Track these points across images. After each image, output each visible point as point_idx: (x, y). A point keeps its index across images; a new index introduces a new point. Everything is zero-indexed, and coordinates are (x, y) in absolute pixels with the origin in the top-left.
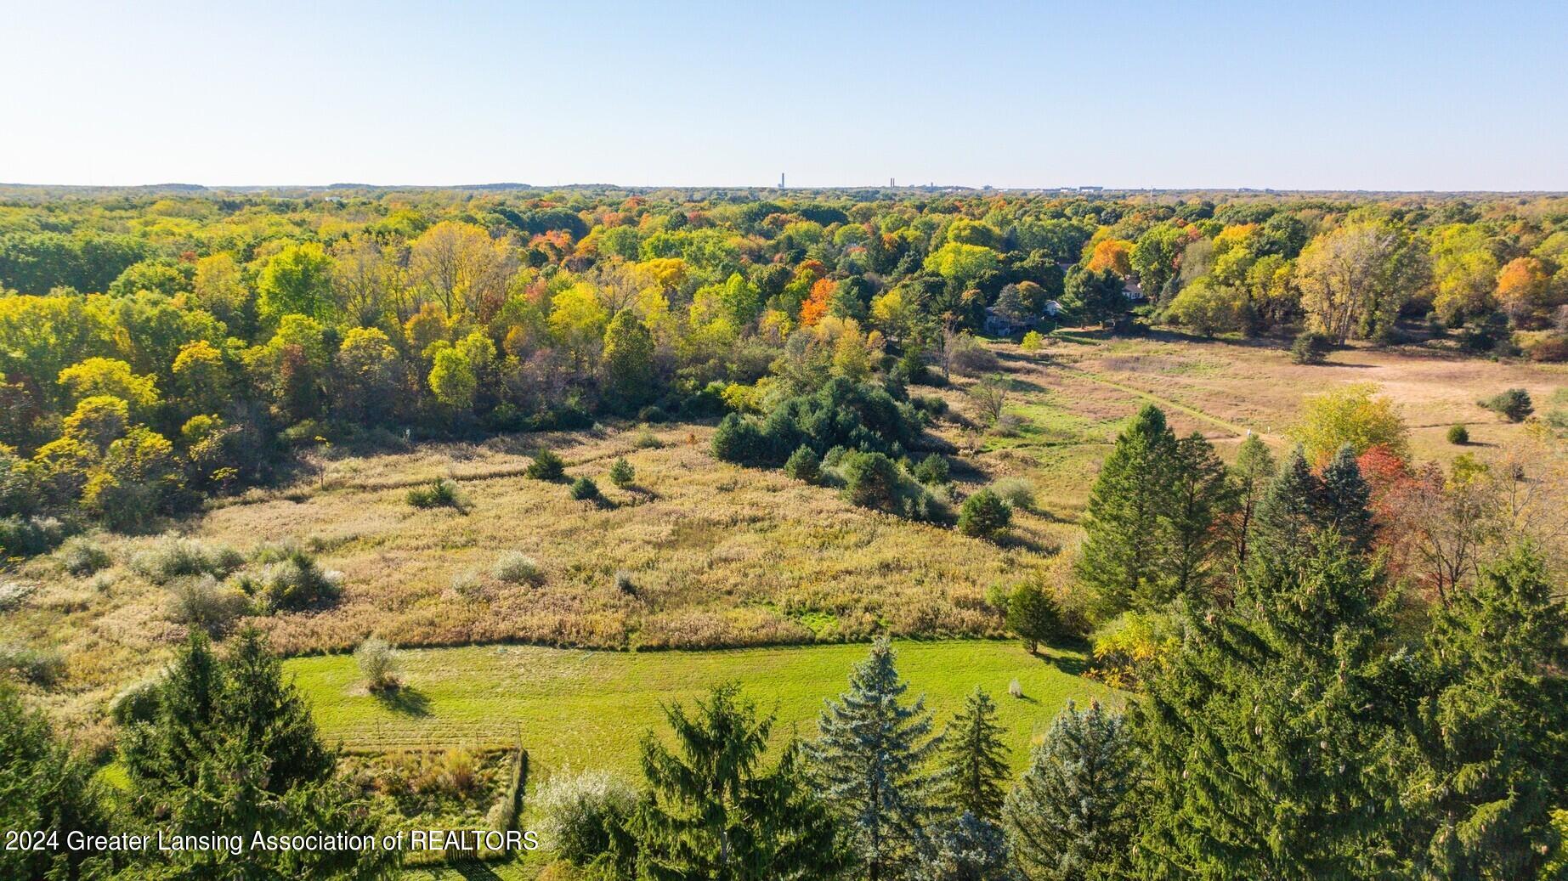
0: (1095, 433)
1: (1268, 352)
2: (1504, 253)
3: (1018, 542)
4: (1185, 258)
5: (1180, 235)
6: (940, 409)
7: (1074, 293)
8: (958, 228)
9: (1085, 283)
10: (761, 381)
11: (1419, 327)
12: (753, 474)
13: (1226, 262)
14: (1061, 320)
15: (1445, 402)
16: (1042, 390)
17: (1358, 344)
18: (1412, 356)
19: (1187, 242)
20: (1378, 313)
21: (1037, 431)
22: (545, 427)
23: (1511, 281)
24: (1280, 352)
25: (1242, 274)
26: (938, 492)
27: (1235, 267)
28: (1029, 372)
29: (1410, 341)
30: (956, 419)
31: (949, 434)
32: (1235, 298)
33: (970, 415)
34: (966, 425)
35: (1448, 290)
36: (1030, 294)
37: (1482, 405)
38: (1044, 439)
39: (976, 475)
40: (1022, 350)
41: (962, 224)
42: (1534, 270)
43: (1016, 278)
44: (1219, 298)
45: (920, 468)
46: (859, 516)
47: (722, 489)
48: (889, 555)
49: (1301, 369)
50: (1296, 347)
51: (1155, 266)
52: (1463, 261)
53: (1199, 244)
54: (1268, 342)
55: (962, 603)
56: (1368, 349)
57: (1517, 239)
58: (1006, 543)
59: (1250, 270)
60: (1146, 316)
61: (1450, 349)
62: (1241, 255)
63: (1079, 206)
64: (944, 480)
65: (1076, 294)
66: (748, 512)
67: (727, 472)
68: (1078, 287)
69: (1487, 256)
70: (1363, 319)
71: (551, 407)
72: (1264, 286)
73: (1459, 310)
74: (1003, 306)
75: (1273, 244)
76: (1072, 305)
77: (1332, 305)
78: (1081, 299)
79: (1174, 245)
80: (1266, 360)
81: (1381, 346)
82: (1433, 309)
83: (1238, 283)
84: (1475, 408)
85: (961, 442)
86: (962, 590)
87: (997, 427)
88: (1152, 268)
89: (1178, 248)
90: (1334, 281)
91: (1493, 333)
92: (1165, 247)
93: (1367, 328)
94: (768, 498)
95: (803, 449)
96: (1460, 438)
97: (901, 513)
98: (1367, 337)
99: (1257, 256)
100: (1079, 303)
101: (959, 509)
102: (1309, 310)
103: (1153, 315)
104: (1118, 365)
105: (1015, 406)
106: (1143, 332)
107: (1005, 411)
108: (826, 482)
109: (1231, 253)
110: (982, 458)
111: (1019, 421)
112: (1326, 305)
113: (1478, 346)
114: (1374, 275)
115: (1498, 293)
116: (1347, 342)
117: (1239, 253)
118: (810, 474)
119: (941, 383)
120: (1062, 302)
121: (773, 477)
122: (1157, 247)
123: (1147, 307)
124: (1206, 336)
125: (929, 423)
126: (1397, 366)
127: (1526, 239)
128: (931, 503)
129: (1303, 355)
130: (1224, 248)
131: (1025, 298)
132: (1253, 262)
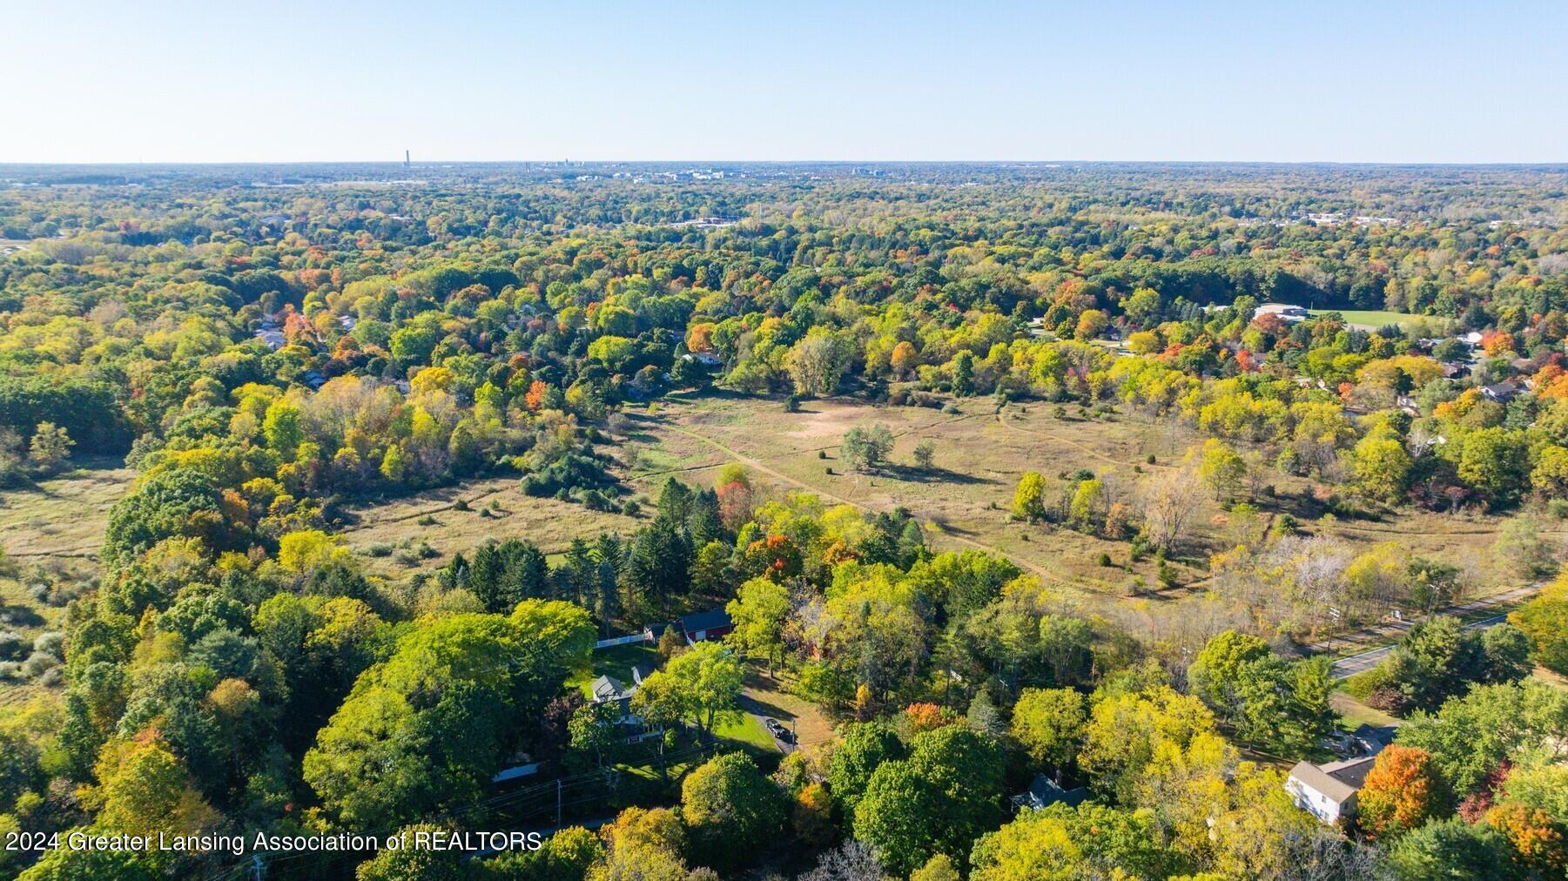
0: (678, 465)
3: (642, 516)
4: (740, 343)
5: (738, 327)
6: (610, 459)
9: (683, 366)
10: (526, 453)
11: (854, 386)
12: (542, 501)
13: (760, 348)
14: (670, 387)
16: (656, 440)
17: (821, 395)
18: (842, 403)
19: (741, 332)
20: (830, 378)
21: (654, 467)
22: (437, 486)
23: (900, 352)
24: (781, 404)
25: (767, 356)
26: (614, 501)
27: (764, 350)
28: (652, 429)
29: (847, 392)
30: (618, 464)
31: (615, 472)
32: (763, 370)
33: (624, 461)
34: (623, 466)
35: (874, 357)
36: (652, 373)
38: (656, 470)
39: (629, 492)
40: (649, 412)
41: (609, 310)
42: (908, 349)
43: (645, 359)
44: (756, 370)
45: (607, 492)
46: (589, 512)
47: (535, 507)
48: (602, 524)
49: (788, 414)
50: (787, 401)
51: (725, 346)
52: (880, 342)
53: (748, 335)
55: (626, 535)
56: (824, 399)
58: (638, 517)
59: (771, 353)
60: (719, 379)
61: (862, 397)
62: (767, 343)
64: (616, 496)
66: (550, 515)
67: (532, 501)
70: (823, 382)
71: (438, 476)
72: (777, 365)
73: (874, 370)
75: (784, 335)
77: (807, 375)
79: (734, 333)
80: (772, 410)
81: (832, 396)
82: (865, 369)
83: (765, 362)
85: (621, 476)
86: (626, 532)
87: (636, 467)
89: (736, 336)
90: (807, 363)
91: (882, 386)
92: (730, 335)
93: (826, 387)
94: (554, 509)
95: (562, 490)
96: (823, 456)
97: (603, 510)
98: (827, 391)
99: (775, 344)
101: (623, 507)
102: (796, 378)
103: (723, 378)
104: (698, 419)
105: (646, 452)
106: (716, 393)
107: (640, 456)
108: (573, 501)
109: (763, 341)
110: (630, 483)
111: (645, 461)
112: (804, 376)
114: (826, 360)
115: (892, 360)
116: (816, 395)
117: (767, 340)
118: (566, 498)
119: (609, 442)
120: (672, 377)
121: (552, 501)
122: (725, 334)
123: (720, 373)
124: (747, 395)
125: (605, 467)
128: (613, 506)
129: (790, 406)
130: (760, 338)
131: (650, 375)
132: (773, 348)
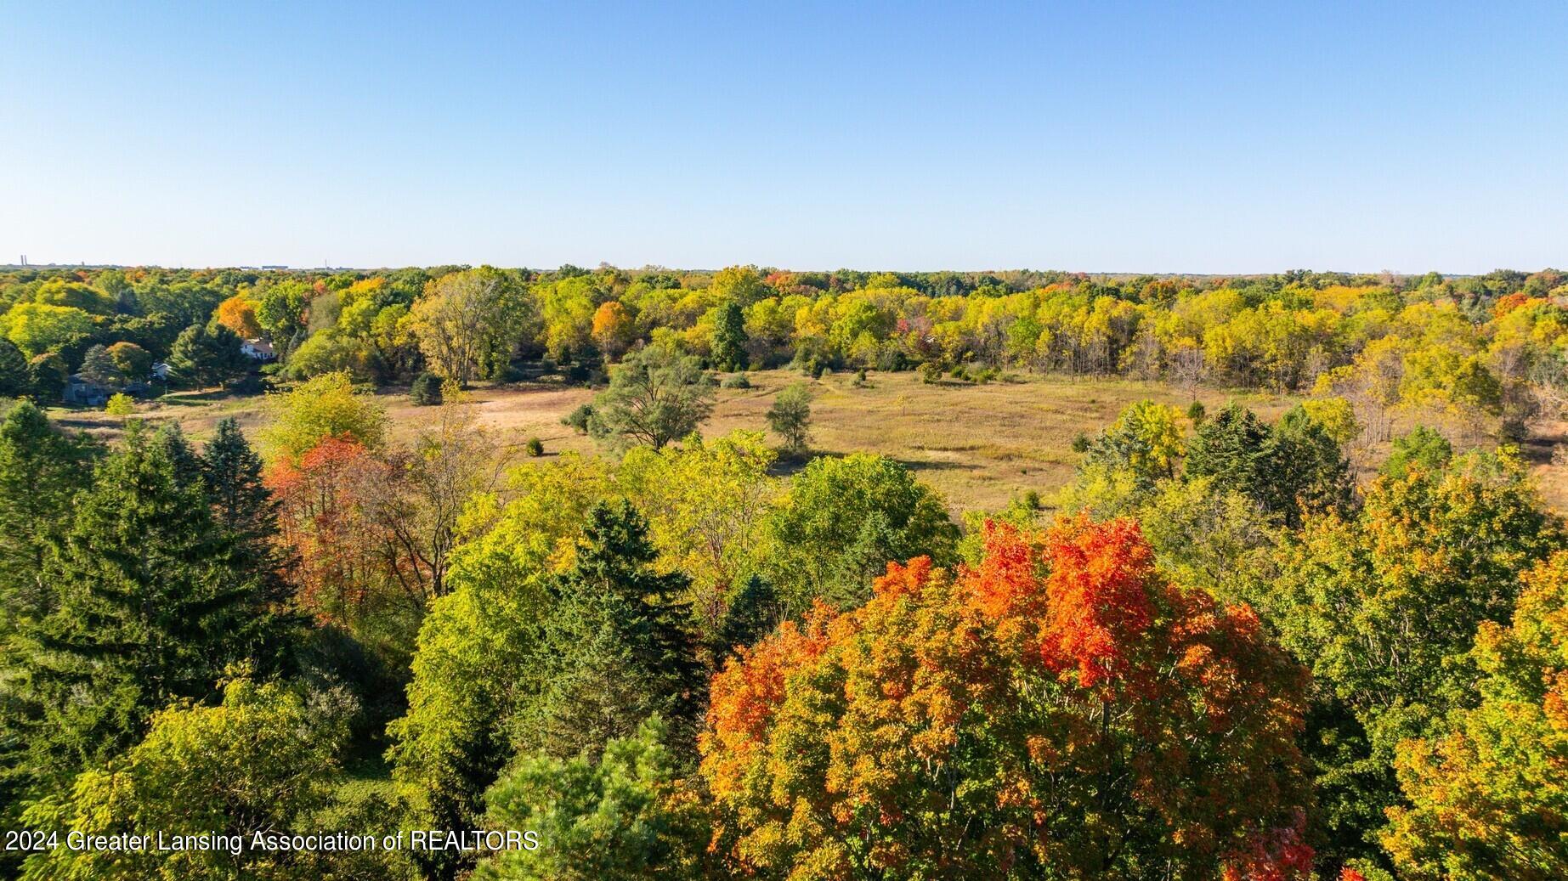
1: (392, 398)
2: (598, 300)
4: (311, 313)
5: (306, 290)
7: (182, 352)
8: (49, 291)
9: (195, 341)
11: (536, 367)
13: (351, 315)
14: (173, 384)
15: (538, 424)
17: (480, 384)
18: (525, 390)
19: (313, 295)
20: (494, 354)
23: (603, 321)
24: (403, 397)
25: (367, 327)
27: (360, 319)
29: (526, 378)
32: (359, 349)
35: (557, 334)
36: (127, 355)
37: (565, 423)
40: (108, 416)
41: (55, 287)
42: (619, 312)
43: (112, 339)
44: (343, 349)
49: (420, 409)
50: (415, 390)
51: (283, 323)
52: (567, 306)
53: (325, 298)
54: (396, 389)
56: (487, 388)
57: (610, 289)
59: (373, 319)
60: (274, 374)
61: (557, 382)
62: (364, 306)
63: (230, 274)
65: (185, 353)
68: (186, 345)
69: (585, 301)
70: (481, 360)
72: (390, 335)
73: (566, 349)
74: (91, 372)
75: (396, 295)
76: (181, 366)
77: (450, 349)
78: (191, 358)
79: (300, 299)
80: (389, 404)
81: (501, 384)
82: (547, 350)
83: (364, 334)
84: (561, 426)
88: (280, 325)
89: (304, 302)
90: (449, 325)
91: (589, 366)
92: (291, 303)
93: (487, 369)
96: (537, 451)
98: (488, 377)
99: (381, 307)
100: (189, 363)
102: (430, 354)
103: (281, 373)
106: (267, 389)
109: (355, 305)
112: (445, 350)
113: (578, 378)
114: (485, 319)
115: (595, 333)
116: (469, 383)
117: (364, 304)
120: (172, 364)
122: (283, 302)
123: (276, 365)
126: (508, 399)
127: (617, 288)
129: (422, 396)
130: (349, 300)
131: (121, 360)
132: (376, 312)
